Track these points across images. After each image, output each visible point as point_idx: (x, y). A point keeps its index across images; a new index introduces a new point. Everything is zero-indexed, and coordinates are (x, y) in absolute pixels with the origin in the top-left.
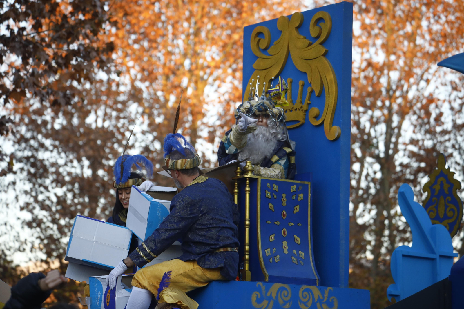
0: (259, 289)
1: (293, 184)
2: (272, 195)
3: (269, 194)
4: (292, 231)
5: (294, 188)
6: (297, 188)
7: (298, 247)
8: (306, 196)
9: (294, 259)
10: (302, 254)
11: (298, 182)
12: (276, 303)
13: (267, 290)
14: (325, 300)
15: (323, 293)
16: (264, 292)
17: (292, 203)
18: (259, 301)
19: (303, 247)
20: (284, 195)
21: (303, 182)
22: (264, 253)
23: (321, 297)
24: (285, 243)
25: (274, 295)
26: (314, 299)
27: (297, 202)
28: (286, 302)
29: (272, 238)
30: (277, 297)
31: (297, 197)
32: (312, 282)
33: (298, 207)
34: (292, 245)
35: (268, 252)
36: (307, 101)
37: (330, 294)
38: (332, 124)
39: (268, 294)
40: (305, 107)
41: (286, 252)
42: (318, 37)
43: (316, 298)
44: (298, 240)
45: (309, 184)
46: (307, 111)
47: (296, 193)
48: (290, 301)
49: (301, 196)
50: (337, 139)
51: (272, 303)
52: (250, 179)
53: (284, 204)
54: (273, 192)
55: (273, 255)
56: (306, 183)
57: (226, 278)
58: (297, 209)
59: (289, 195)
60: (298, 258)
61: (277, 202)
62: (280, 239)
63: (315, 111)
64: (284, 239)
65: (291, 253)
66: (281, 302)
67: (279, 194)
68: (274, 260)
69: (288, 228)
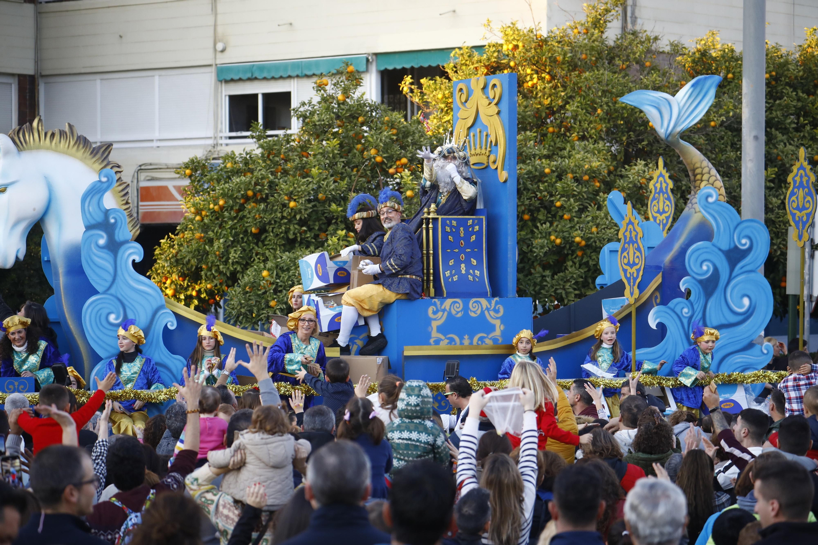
0: (435, 304)
1: (469, 219)
2: (451, 229)
3: (448, 229)
4: (468, 256)
5: (470, 222)
6: (473, 222)
7: (474, 268)
8: (481, 228)
9: (471, 278)
10: (477, 273)
11: (474, 217)
12: (450, 313)
13: (442, 304)
14: (492, 308)
15: (490, 303)
16: (439, 306)
17: (468, 234)
18: (435, 313)
19: (479, 266)
20: (462, 229)
21: (478, 217)
22: (444, 275)
23: (489, 306)
24: (463, 266)
25: (447, 308)
26: (482, 308)
27: (473, 233)
28: (458, 312)
29: (451, 263)
30: (450, 309)
31: (473, 229)
32: (483, 295)
33: (474, 236)
34: (469, 266)
35: (448, 273)
36: (488, 149)
37: (497, 303)
38: (503, 169)
39: (443, 307)
40: (487, 154)
41: (463, 272)
42: (494, 98)
43: (484, 307)
44: (474, 262)
45: (484, 218)
46: (489, 156)
47: (473, 226)
48: (461, 311)
49: (477, 228)
50: (505, 182)
51: (446, 313)
52: (433, 219)
53: (462, 235)
54: (451, 227)
55: (452, 275)
56: (481, 217)
57: (409, 297)
58: (473, 238)
59: (466, 228)
60: (474, 276)
61: (456, 234)
62: (458, 263)
63: (492, 158)
64: (462, 262)
65: (468, 273)
66: (453, 312)
67: (458, 228)
68: (452, 279)
69: (465, 253)
